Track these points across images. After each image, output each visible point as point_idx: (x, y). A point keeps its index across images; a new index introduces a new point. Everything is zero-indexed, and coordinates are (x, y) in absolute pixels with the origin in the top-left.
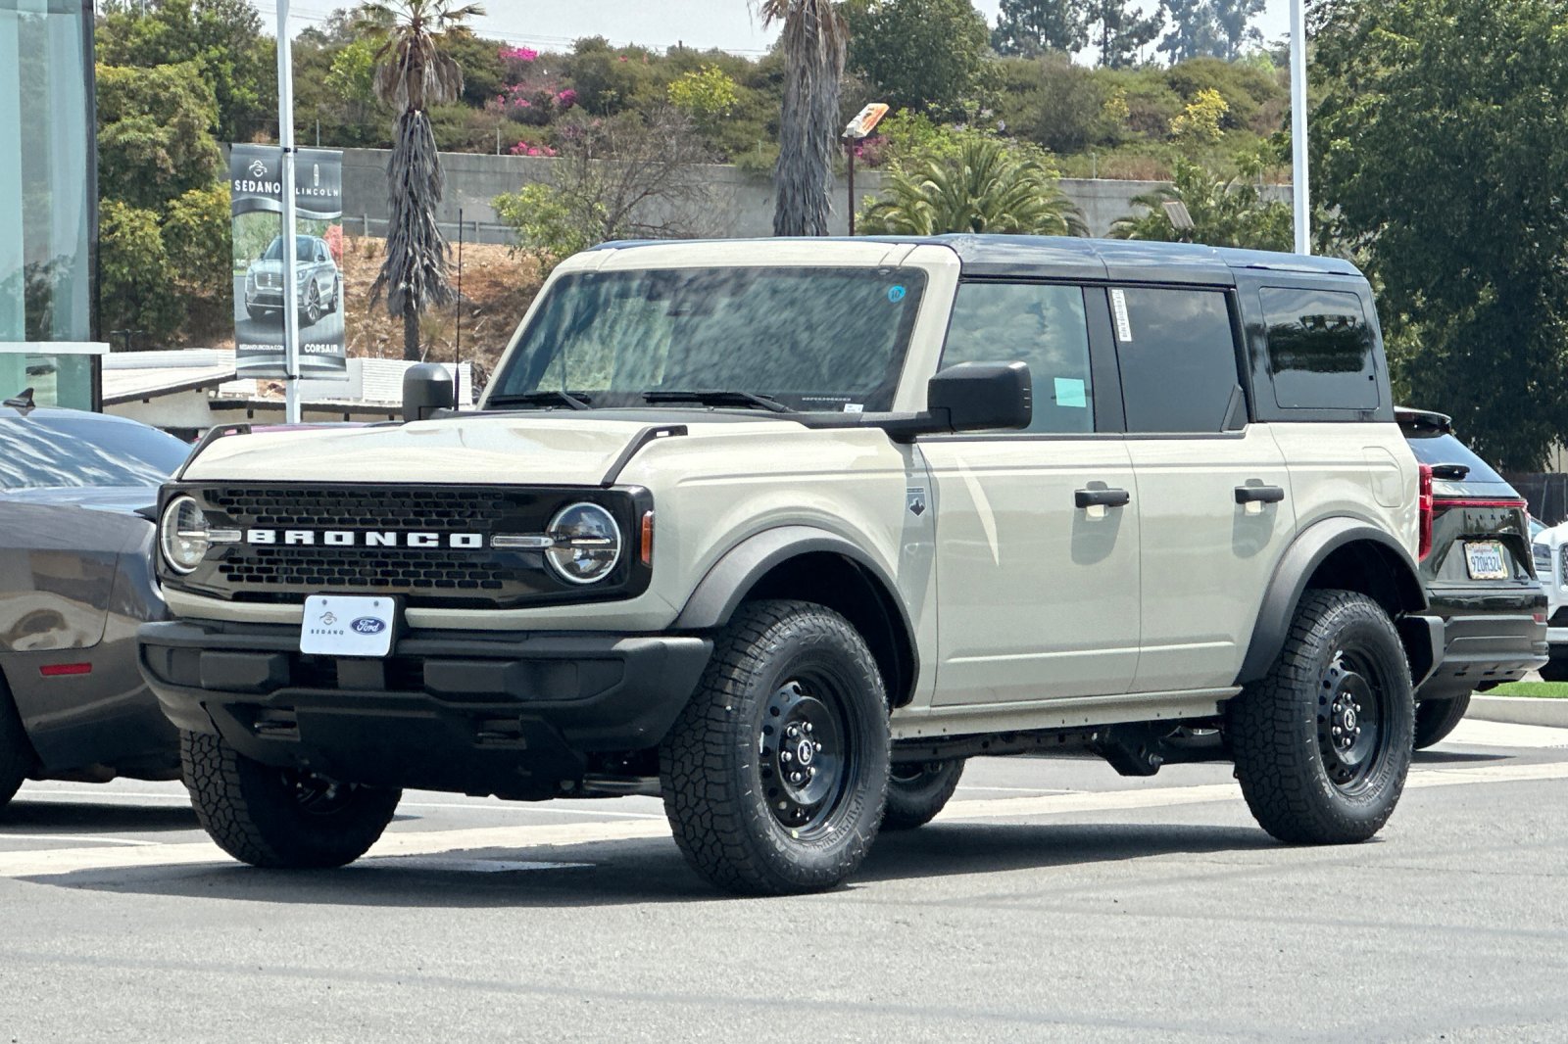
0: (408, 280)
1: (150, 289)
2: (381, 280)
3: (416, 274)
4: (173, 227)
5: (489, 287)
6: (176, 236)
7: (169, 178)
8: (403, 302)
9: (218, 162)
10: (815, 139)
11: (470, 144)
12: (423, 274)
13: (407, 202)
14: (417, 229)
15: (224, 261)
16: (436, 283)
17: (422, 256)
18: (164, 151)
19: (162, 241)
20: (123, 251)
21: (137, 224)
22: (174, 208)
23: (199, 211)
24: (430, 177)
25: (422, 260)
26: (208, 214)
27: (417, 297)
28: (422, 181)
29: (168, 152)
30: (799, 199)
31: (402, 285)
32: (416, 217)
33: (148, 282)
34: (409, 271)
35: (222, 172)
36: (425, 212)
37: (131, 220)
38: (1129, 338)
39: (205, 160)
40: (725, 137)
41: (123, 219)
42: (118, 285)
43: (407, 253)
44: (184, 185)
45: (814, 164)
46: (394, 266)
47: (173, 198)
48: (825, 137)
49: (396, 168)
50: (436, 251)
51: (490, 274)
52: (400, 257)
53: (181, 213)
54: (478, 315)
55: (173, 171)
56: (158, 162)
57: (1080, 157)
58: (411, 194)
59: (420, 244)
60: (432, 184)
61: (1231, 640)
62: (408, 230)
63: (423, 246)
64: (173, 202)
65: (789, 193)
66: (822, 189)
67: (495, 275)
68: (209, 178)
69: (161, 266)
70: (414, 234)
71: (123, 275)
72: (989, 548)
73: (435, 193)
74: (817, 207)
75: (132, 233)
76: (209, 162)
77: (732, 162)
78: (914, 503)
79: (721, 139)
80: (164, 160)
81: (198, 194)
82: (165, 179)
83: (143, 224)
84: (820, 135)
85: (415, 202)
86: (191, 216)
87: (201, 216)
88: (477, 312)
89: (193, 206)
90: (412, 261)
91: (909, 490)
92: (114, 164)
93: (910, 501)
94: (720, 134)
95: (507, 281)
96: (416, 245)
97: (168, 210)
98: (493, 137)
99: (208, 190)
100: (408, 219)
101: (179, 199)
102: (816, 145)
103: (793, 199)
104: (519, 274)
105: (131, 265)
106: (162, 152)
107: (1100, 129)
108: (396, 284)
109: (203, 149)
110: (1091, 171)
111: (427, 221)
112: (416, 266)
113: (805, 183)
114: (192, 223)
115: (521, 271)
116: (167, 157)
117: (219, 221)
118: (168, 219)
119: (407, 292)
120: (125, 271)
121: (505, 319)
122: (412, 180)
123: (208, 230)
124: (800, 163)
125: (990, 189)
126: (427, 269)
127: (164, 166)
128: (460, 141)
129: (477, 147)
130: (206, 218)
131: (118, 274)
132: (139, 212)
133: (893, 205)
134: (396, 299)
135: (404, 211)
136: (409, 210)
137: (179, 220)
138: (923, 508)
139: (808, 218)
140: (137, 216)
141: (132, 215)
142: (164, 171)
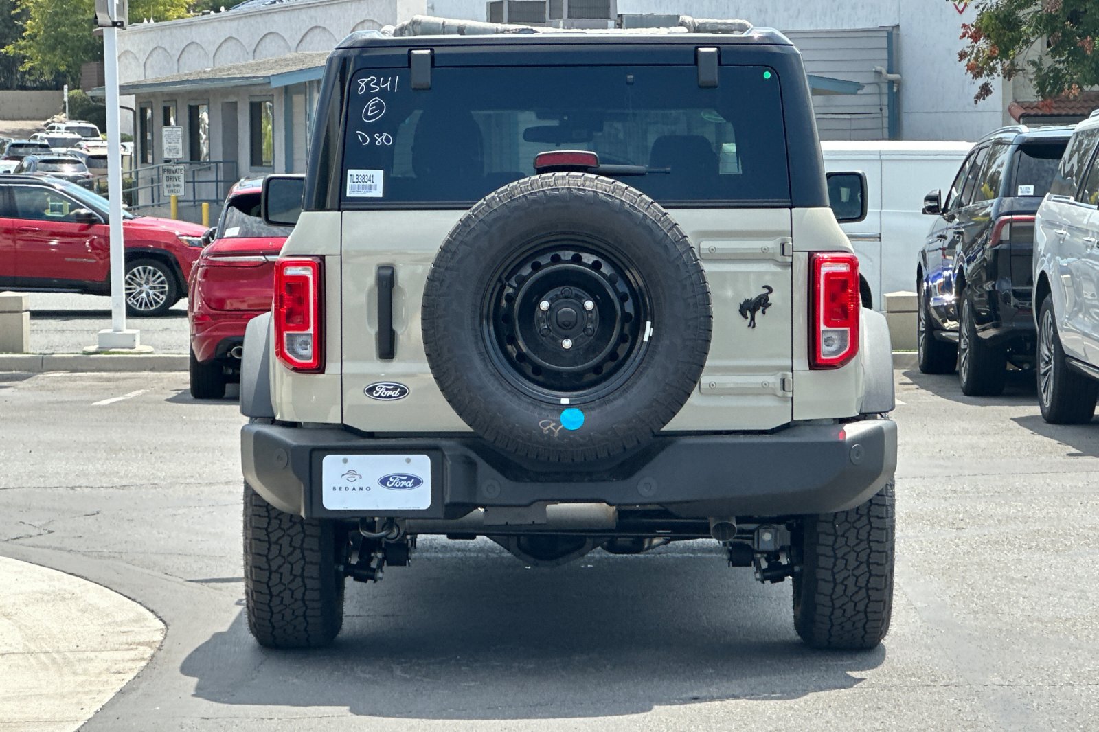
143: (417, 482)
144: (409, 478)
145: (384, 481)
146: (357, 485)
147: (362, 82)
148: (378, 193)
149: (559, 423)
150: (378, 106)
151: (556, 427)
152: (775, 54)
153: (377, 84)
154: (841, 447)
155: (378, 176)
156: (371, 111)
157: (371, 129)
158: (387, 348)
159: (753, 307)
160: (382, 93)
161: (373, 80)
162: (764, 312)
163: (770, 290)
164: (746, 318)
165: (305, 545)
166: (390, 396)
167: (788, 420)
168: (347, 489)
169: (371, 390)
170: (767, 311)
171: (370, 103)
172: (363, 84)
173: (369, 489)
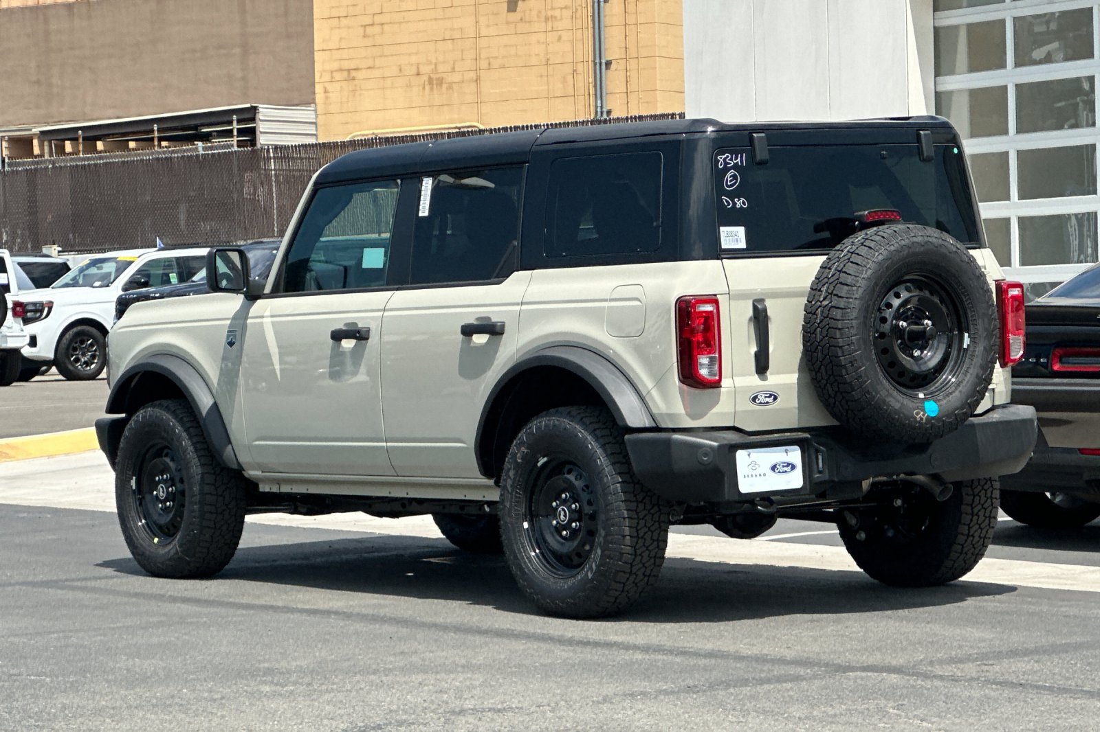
38: (426, 214)
61: (464, 443)
72: (274, 370)
78: (230, 340)
91: (228, 332)
93: (228, 338)
138: (234, 343)
143: (793, 467)
144: (788, 464)
145: (773, 468)
146: (757, 472)
147: (721, 158)
148: (742, 245)
149: (923, 410)
150: (734, 177)
151: (923, 415)
153: (731, 160)
155: (740, 231)
156: (731, 181)
157: (732, 195)
158: (762, 365)
160: (735, 167)
161: (728, 157)
166: (767, 402)
167: (991, 406)
168: (753, 475)
169: (754, 399)
171: (729, 175)
172: (721, 160)
173: (765, 475)
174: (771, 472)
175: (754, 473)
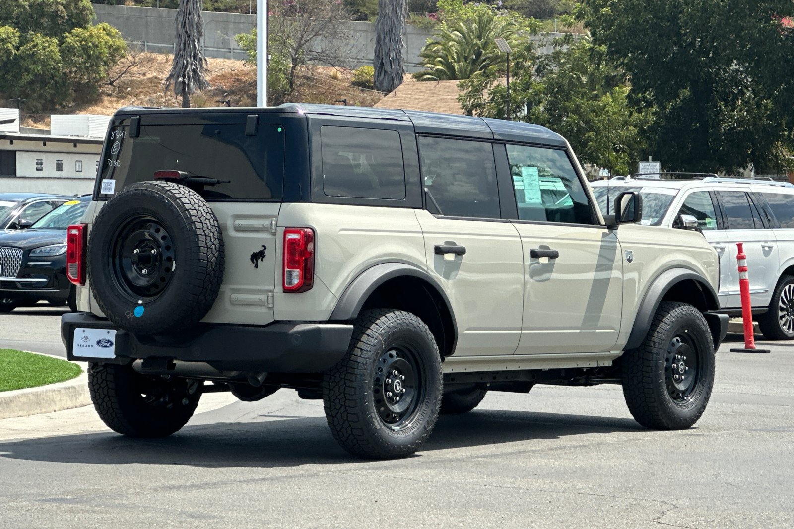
0: (184, 77)
1: (52, 78)
2: (171, 76)
3: (188, 73)
4: (66, 47)
5: (234, 81)
6: (67, 51)
7: (65, 21)
8: (181, 88)
9: (91, 14)
10: (396, 8)
11: (236, 9)
12: (191, 74)
13: (184, 36)
14: (189, 50)
15: (93, 65)
16: (199, 78)
17: (191, 64)
18: (62, 7)
19: (59, 54)
20: (38, 58)
21: (46, 44)
22: (67, 37)
23: (80, 39)
24: (196, 24)
25: (191, 66)
26: (85, 41)
27: (188, 85)
28: (192, 26)
29: (64, 8)
30: (387, 39)
31: (180, 79)
32: (189, 44)
33: (52, 74)
34: (185, 71)
35: (94, 19)
36: (194, 41)
37: (44, 42)
39: (84, 13)
40: (367, 8)
41: (39, 42)
42: (35, 76)
43: (184, 63)
44: (74, 26)
45: (395, 21)
46: (177, 69)
47: (67, 32)
48: (401, 8)
49: (179, 19)
50: (199, 62)
51: (236, 75)
52: (180, 65)
53: (70, 39)
54: (226, 96)
55: (66, 18)
56: (59, 13)
57: (549, 21)
58: (186, 32)
59: (190, 58)
60: (197, 27)
62: (184, 51)
63: (192, 58)
64: (66, 34)
65: (382, 36)
66: (399, 34)
67: (238, 76)
68: (87, 22)
69: (59, 67)
70: (187, 53)
71: (38, 71)
73: (200, 33)
74: (396, 44)
75: (44, 49)
76: (87, 14)
77: (370, 20)
79: (365, 9)
80: (62, 12)
81: (80, 30)
82: (63, 22)
83: (49, 45)
84: (399, 6)
85: (189, 36)
86: (75, 41)
87: (81, 42)
88: (225, 94)
89: (77, 36)
90: (186, 67)
92: (37, 14)
94: (364, 6)
95: (244, 79)
96: (188, 59)
97: (63, 38)
98: (248, 5)
99: (85, 28)
100: (185, 46)
101: (70, 33)
102: (396, 11)
103: (384, 39)
104: (250, 75)
105: (43, 66)
106: (61, 8)
107: (561, 7)
108: (178, 78)
109: (83, 6)
110: (554, 28)
111: (194, 46)
112: (188, 70)
113: (390, 31)
114: (76, 45)
115: (252, 74)
116: (64, 10)
117: (90, 44)
118: (63, 43)
119: (184, 82)
120: (39, 68)
121: (240, 98)
122: (187, 26)
123: (84, 49)
124: (388, 20)
125: (488, 36)
126: (194, 71)
127: (62, 15)
128: (231, 7)
129: (240, 10)
130: (83, 43)
131: (36, 71)
132: (48, 38)
133: (438, 43)
134: (178, 86)
135: (183, 41)
136: (185, 40)
137: (69, 43)
139: (391, 49)
140: (47, 41)
141: (44, 40)
142: (62, 17)
143: (111, 344)
144: (107, 342)
145: (98, 343)
146: (88, 344)
147: (113, 133)
149: (133, 313)
151: (132, 315)
152: (291, 118)
153: (118, 134)
154: (286, 335)
155: (113, 183)
159: (257, 256)
161: (117, 132)
162: (262, 260)
163: (265, 247)
164: (254, 263)
165: (107, 379)
167: (273, 320)
168: (83, 346)
170: (264, 259)
172: (113, 135)
173: (92, 346)
174: (97, 346)
175: (85, 345)
